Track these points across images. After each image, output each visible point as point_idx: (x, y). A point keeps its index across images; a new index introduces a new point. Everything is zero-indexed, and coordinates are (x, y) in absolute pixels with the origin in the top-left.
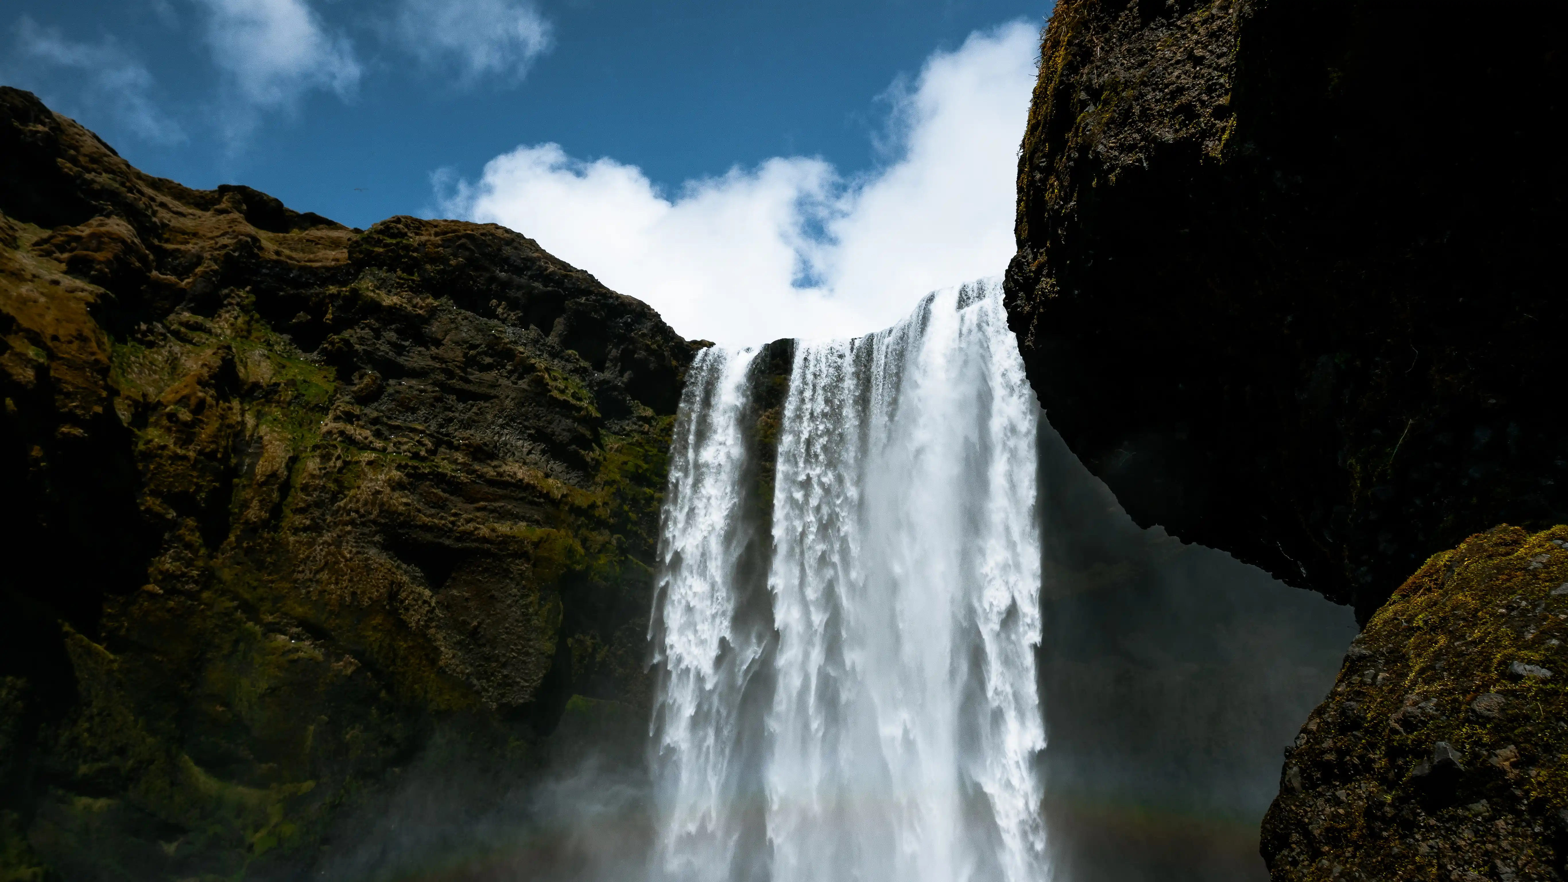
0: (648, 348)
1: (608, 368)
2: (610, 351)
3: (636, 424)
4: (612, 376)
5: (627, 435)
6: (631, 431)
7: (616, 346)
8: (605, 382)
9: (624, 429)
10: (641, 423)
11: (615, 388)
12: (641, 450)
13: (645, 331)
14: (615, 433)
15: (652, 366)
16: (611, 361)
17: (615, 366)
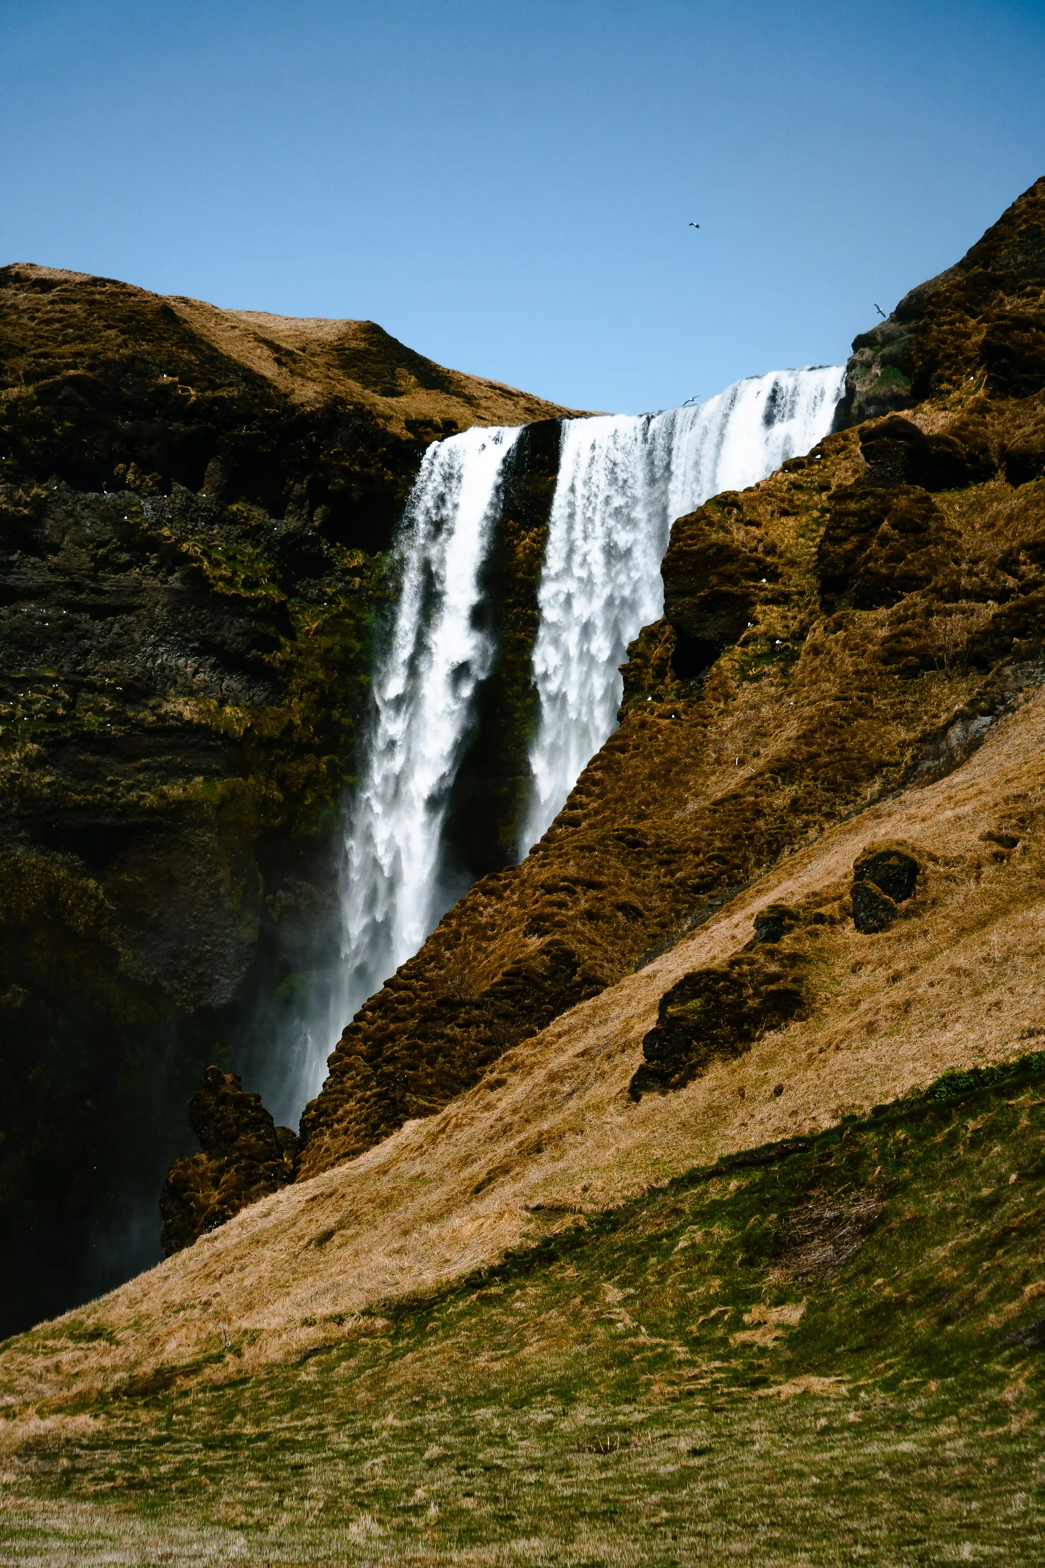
0: (346, 473)
1: (291, 512)
2: (291, 489)
3: (340, 581)
4: (299, 523)
5: (331, 601)
6: (335, 594)
7: (300, 480)
8: (289, 535)
9: (325, 593)
10: (348, 578)
11: (306, 539)
12: (352, 622)
13: (339, 448)
14: (312, 602)
15: (355, 496)
16: (295, 502)
17: (301, 507)
